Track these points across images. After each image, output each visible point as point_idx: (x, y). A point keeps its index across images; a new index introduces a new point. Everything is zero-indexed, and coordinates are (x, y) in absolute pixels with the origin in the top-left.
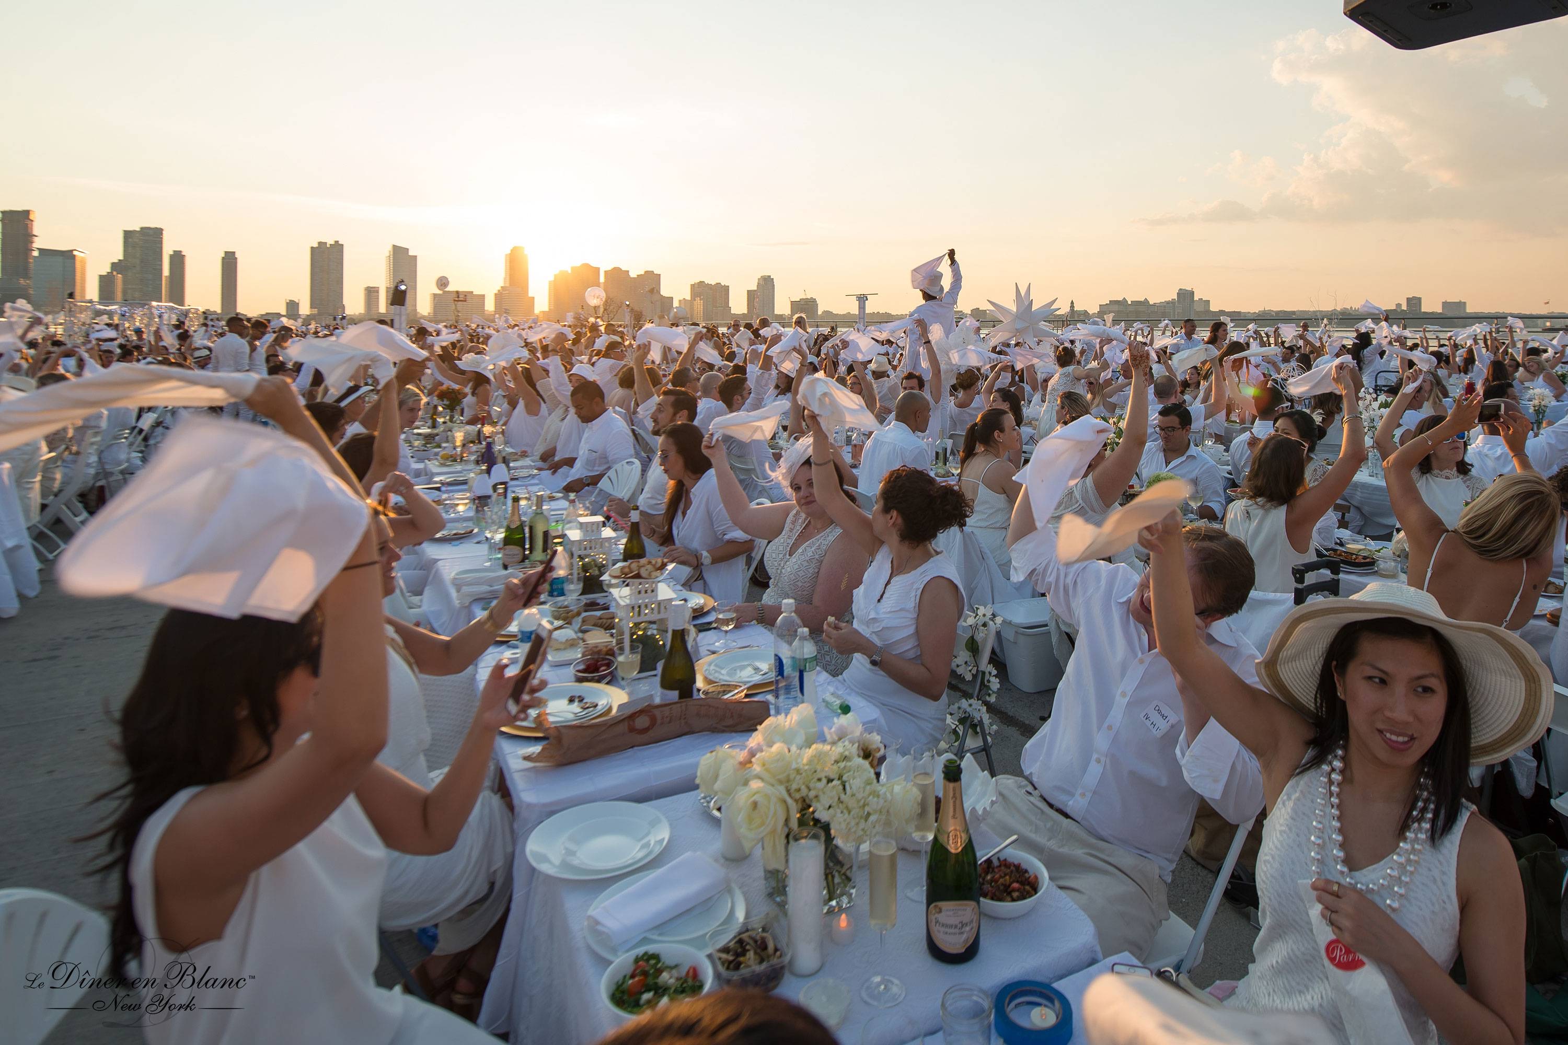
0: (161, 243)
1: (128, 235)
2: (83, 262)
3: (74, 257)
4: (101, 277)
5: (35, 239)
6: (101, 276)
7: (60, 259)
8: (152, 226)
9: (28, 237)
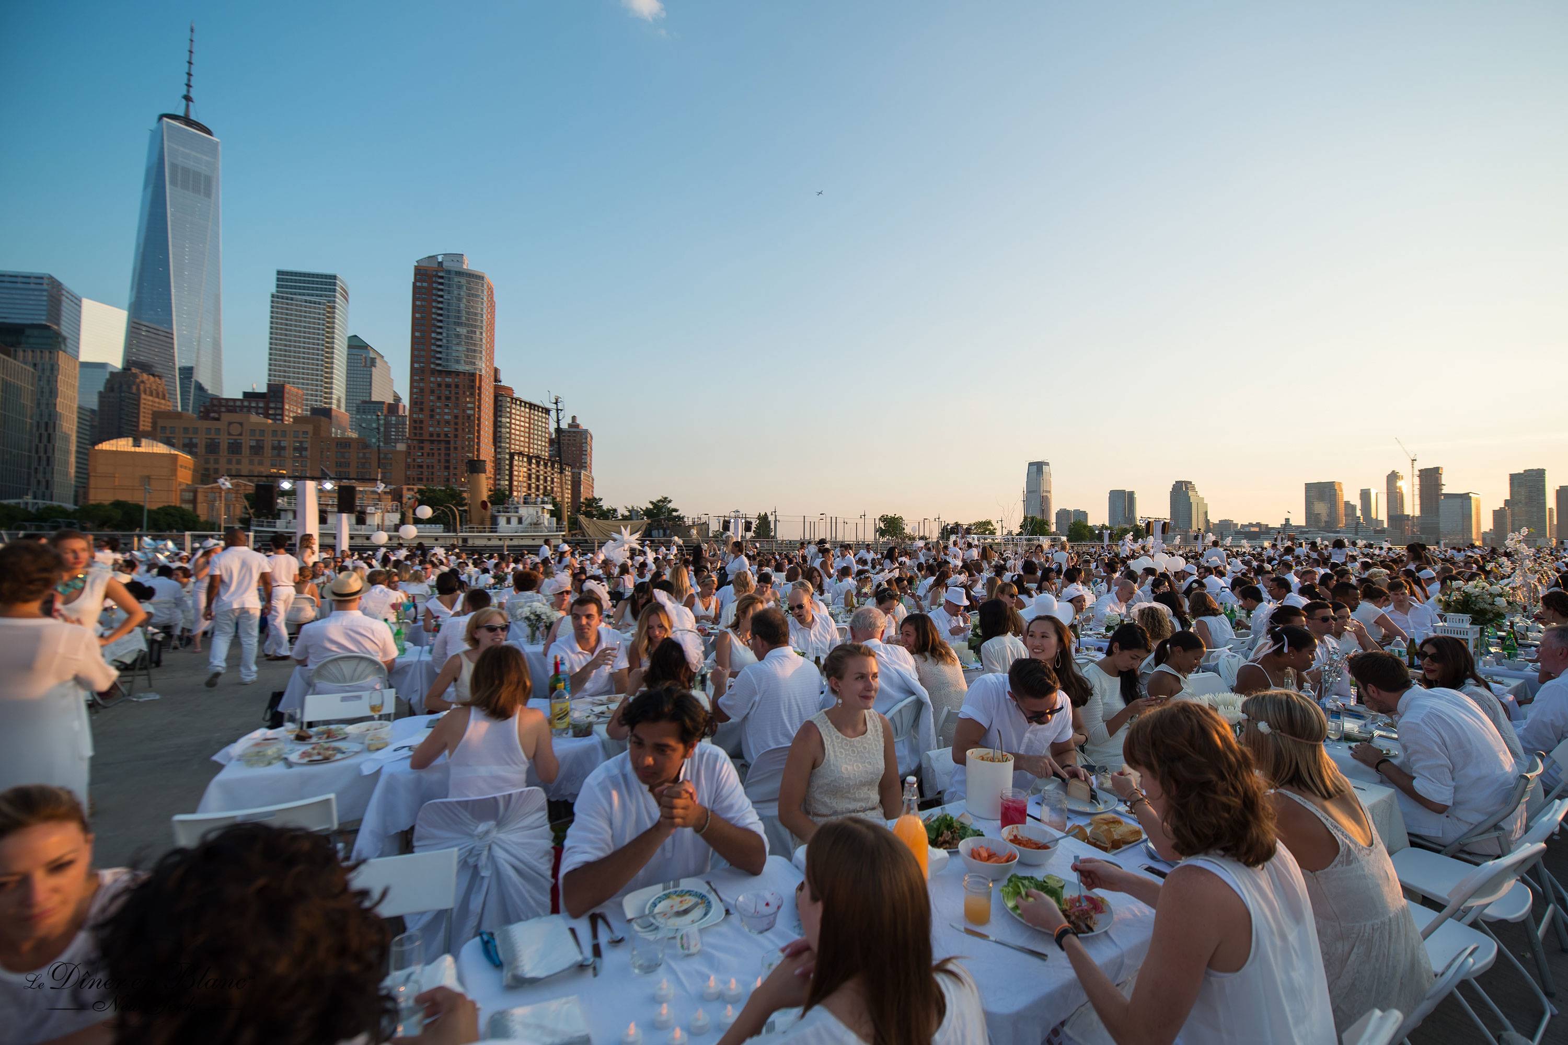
0: (1544, 481)
1: (1513, 477)
2: (1478, 501)
3: (1470, 498)
4: (1495, 513)
5: (1444, 487)
6: (1494, 511)
7: (1459, 500)
8: (1535, 468)
9: (1438, 485)
